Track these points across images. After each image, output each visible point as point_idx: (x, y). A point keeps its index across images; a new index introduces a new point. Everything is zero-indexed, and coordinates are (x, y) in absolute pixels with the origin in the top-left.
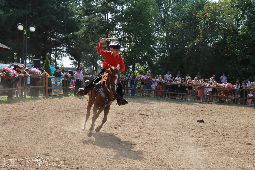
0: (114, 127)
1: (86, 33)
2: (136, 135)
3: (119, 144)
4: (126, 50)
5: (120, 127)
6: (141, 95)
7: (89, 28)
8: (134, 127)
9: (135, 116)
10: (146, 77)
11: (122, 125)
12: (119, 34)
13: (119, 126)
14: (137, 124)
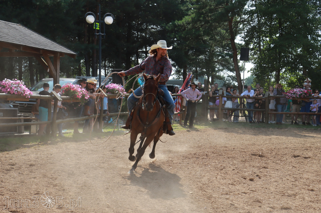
0: (249, 178)
1: (194, 21)
2: (289, 192)
3: (259, 208)
4: (263, 46)
5: (260, 178)
6: (292, 122)
7: (199, 13)
8: (284, 179)
9: (285, 159)
10: (302, 91)
11: (262, 175)
12: (251, 21)
13: (257, 176)
14: (289, 172)
